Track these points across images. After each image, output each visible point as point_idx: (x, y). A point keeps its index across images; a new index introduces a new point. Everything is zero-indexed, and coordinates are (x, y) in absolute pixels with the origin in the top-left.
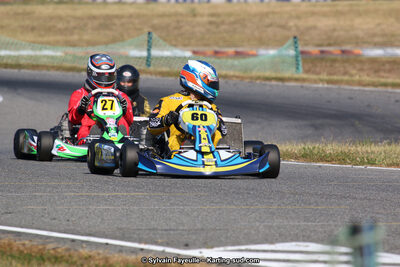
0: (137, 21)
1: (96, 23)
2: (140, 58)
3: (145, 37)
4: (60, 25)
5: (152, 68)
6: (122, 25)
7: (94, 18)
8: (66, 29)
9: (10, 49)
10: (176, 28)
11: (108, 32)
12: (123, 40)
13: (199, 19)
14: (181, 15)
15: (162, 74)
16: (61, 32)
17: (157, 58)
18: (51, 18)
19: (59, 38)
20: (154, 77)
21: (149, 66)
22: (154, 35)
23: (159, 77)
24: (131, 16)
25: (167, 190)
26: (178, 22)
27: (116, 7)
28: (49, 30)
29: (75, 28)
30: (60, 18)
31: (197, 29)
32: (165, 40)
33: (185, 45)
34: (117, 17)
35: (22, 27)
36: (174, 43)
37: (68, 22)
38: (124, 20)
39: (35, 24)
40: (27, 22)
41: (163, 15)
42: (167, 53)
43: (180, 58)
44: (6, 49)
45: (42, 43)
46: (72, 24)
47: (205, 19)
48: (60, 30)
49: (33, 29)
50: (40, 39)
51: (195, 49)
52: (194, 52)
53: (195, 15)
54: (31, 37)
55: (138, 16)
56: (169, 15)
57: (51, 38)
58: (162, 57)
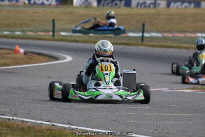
13: (161, 17)
17: (147, 37)
18: (84, 16)
21: (143, 41)
24: (125, 15)
26: (151, 18)
31: (160, 22)
39: (76, 19)
40: (72, 18)
41: (142, 15)
47: (164, 17)
53: (158, 15)
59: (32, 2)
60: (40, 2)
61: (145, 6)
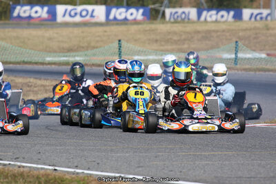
0: (228, 34)
1: (200, 36)
2: (230, 59)
3: (234, 45)
4: (175, 38)
5: (238, 66)
6: (218, 37)
7: (198, 32)
8: (179, 40)
9: (141, 55)
10: (255, 38)
11: (207, 42)
12: (219, 47)
13: (271, 32)
14: (259, 29)
15: (245, 70)
16: (176, 42)
17: (242, 59)
18: (169, 33)
19: (174, 47)
20: (240, 72)
21: (236, 64)
22: (240, 44)
23: (243, 72)
24: (224, 31)
25: (249, 150)
26: (256, 34)
27: (213, 24)
28: (168, 41)
29: (185, 40)
30: (175, 33)
31: (270, 38)
32: (247, 47)
33: (261, 50)
34: (214, 31)
35: (149, 40)
36: (254, 48)
37: (181, 35)
38: (219, 33)
39: (158, 37)
40: (153, 36)
42: (248, 56)
43: (257, 59)
44: (138, 55)
45: (162, 51)
46: (183, 37)
48: (175, 41)
49: (156, 41)
50: (162, 48)
51: (269, 52)
52: (268, 55)
53: (268, 29)
54: (155, 46)
55: (229, 30)
56: (250, 29)
57: (169, 47)
58: (245, 59)
59: (111, 17)
60: (122, 17)
61: (261, 18)
